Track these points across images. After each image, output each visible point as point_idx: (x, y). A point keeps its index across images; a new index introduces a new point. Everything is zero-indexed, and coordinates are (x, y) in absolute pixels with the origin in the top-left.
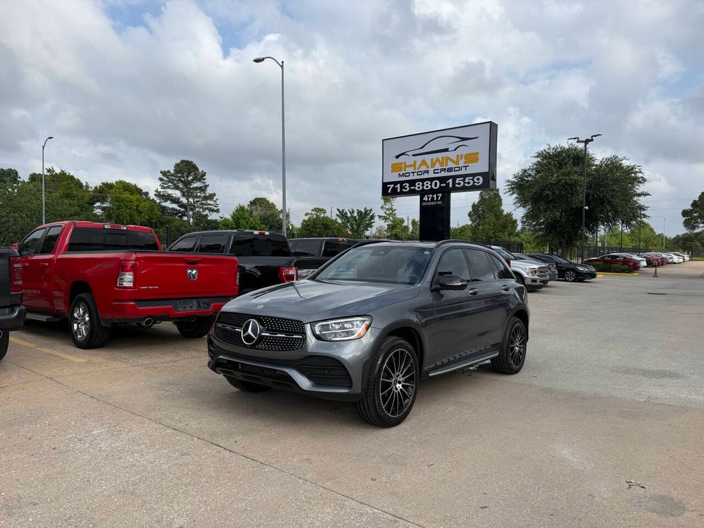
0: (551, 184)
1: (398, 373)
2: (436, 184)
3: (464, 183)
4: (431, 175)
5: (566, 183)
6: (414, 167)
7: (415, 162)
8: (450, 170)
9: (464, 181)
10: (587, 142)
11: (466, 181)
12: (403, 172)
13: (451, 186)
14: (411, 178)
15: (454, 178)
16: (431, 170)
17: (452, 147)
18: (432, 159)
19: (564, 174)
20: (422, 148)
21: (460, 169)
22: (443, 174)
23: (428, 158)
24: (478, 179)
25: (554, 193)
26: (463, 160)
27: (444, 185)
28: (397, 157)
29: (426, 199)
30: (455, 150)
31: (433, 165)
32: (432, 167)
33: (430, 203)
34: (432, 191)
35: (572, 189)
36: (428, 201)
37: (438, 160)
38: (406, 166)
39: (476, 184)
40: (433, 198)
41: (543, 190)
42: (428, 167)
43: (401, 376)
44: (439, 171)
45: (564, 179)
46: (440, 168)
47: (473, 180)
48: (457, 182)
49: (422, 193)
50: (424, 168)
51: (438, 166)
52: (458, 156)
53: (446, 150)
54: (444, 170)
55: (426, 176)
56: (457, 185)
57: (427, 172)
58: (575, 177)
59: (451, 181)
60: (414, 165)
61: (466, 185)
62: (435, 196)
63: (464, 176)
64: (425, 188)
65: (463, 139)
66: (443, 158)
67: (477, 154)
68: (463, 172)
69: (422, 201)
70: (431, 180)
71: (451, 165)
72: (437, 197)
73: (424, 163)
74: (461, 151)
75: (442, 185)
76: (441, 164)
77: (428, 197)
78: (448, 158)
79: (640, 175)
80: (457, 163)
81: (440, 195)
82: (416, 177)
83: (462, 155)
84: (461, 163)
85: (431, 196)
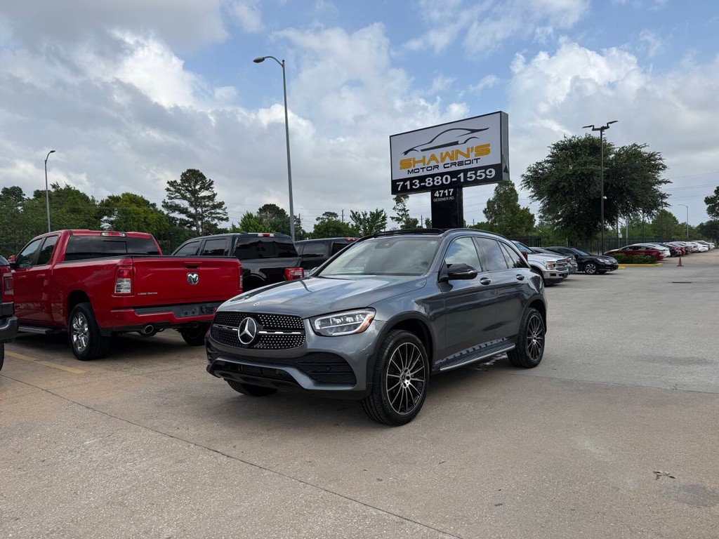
0: (567, 175)
1: (406, 368)
2: (447, 179)
3: (476, 176)
4: (442, 170)
5: (582, 173)
6: (423, 162)
7: (424, 157)
8: (460, 164)
9: (475, 174)
10: (602, 129)
11: (478, 174)
12: (412, 168)
13: (462, 180)
14: (421, 174)
15: (465, 171)
16: (441, 165)
17: (461, 140)
18: (442, 154)
19: (580, 164)
20: (431, 142)
21: (471, 162)
22: (454, 168)
23: (437, 152)
24: (490, 172)
25: (570, 185)
26: (474, 152)
27: (456, 179)
28: (406, 153)
29: (438, 195)
30: (465, 142)
31: (443, 159)
32: (441, 162)
33: (440, 200)
34: (443, 187)
35: (589, 179)
36: (439, 197)
37: (447, 154)
38: (415, 162)
39: (488, 177)
40: (444, 194)
41: (559, 182)
42: (438, 162)
43: (409, 371)
44: (449, 165)
45: (580, 169)
46: (450, 162)
47: (485, 172)
48: (469, 175)
49: (433, 189)
50: (433, 163)
51: (448, 160)
52: (468, 149)
53: (456, 143)
54: (454, 164)
55: (436, 171)
56: (469, 179)
57: (437, 167)
58: (592, 167)
59: (462, 175)
60: (423, 161)
61: (478, 178)
62: (446, 191)
63: (476, 169)
64: (435, 183)
65: (473, 131)
66: (453, 151)
67: (489, 145)
68: (474, 165)
69: (433, 197)
70: (442, 175)
71: (461, 158)
72: (449, 192)
73: (433, 157)
74: (471, 143)
75: (453, 180)
76: (451, 158)
77: (440, 193)
78: (458, 152)
79: (660, 162)
80: (468, 156)
81: (452, 190)
82: (426, 173)
83: (472, 148)
84: (472, 156)
85: (442, 191)
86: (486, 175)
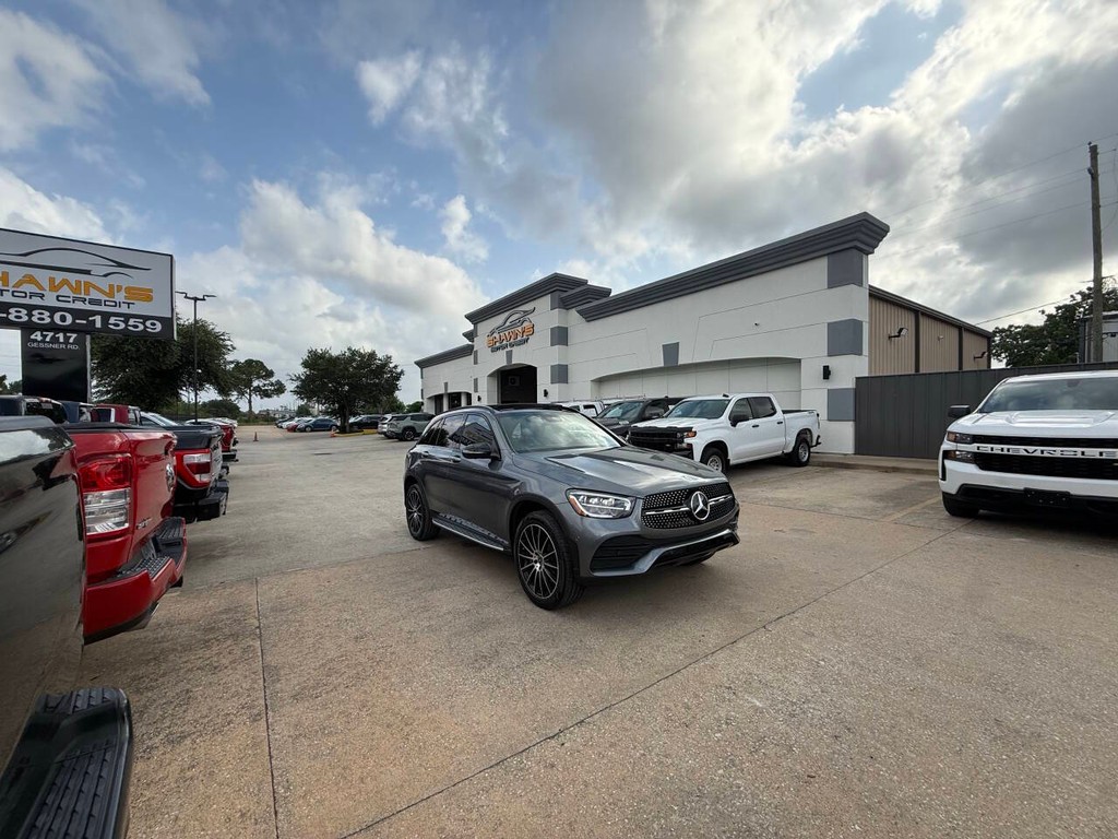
2: (63, 319)
3: (127, 325)
4: (50, 300)
9: (126, 322)
10: (196, 299)
11: (132, 323)
13: (98, 326)
15: (105, 315)
16: (50, 296)
17: (98, 271)
20: (26, 255)
22: (79, 305)
24: (153, 324)
25: (138, 350)
27: (85, 322)
29: (39, 338)
30: (105, 276)
33: (42, 345)
34: (53, 327)
36: (43, 341)
37: (65, 282)
39: (150, 330)
40: (55, 340)
46: (72, 295)
47: (144, 323)
48: (112, 321)
49: (27, 327)
51: (65, 291)
52: (111, 287)
53: (88, 272)
55: (36, 301)
56: (112, 327)
59: (98, 319)
61: (131, 328)
62: (61, 336)
63: (127, 317)
64: (34, 320)
65: (121, 265)
66: (78, 282)
67: (151, 291)
68: (124, 309)
69: (25, 340)
70: (52, 310)
71: (95, 295)
72: (67, 338)
75: (77, 321)
76: (76, 289)
77: (44, 336)
78: (88, 285)
79: (228, 343)
81: (74, 336)
82: (9, 299)
84: (120, 297)
85: (51, 334)
86: (146, 327)
